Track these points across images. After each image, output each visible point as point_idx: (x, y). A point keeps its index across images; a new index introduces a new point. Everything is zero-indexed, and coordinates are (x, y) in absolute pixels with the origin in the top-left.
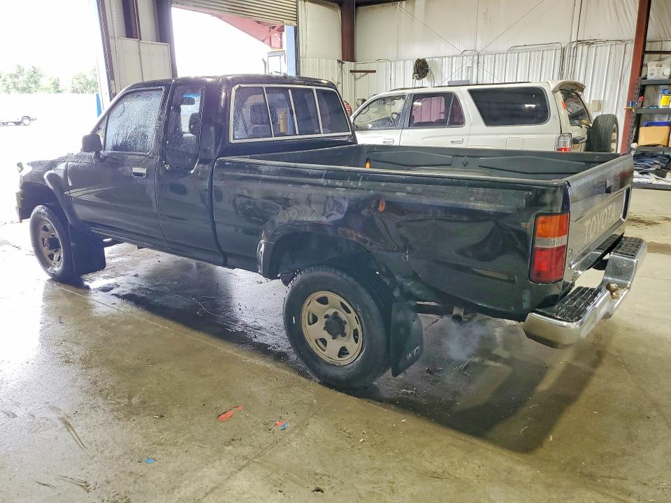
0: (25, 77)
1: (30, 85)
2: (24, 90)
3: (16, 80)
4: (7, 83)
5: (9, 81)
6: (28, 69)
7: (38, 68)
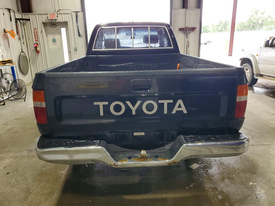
0: (222, 26)
1: (223, 29)
2: (220, 31)
3: (218, 27)
4: (214, 29)
5: (216, 28)
6: (223, 22)
7: (227, 22)
